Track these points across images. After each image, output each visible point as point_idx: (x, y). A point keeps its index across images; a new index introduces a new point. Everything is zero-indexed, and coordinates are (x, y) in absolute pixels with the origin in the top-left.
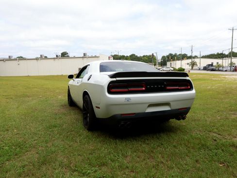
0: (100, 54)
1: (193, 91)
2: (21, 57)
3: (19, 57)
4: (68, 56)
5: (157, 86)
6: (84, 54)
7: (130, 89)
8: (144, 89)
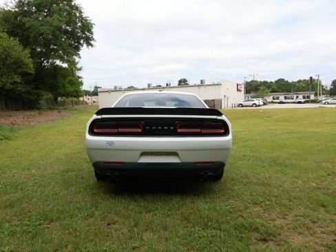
0: (223, 81)
1: (229, 137)
2: (132, 87)
3: (130, 87)
4: (187, 84)
5: (163, 127)
6: (202, 81)
7: (120, 130)
8: (140, 131)
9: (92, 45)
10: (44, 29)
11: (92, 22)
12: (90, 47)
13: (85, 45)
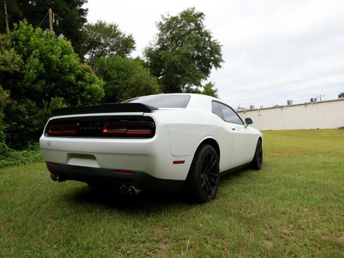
9: (219, 66)
10: (176, 58)
11: (220, 44)
12: (218, 68)
13: (213, 67)
